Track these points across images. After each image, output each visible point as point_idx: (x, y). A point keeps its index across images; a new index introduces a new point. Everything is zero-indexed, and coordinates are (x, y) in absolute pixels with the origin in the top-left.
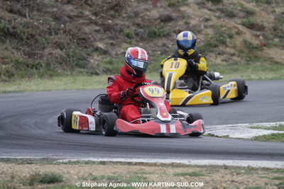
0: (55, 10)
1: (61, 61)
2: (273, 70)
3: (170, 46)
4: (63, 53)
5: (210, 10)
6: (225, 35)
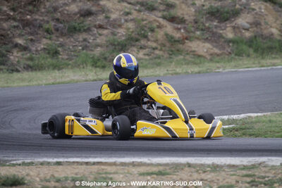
3: (91, 41)
5: (130, 3)
6: (146, 29)
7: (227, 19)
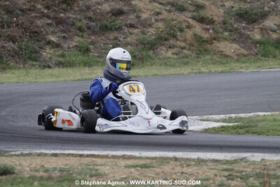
0: (7, 3)
1: (14, 54)
2: (223, 64)
3: (121, 39)
4: (15, 47)
5: (161, 4)
6: (175, 29)
7: (255, 21)
